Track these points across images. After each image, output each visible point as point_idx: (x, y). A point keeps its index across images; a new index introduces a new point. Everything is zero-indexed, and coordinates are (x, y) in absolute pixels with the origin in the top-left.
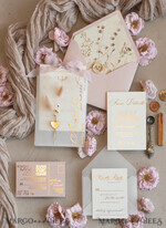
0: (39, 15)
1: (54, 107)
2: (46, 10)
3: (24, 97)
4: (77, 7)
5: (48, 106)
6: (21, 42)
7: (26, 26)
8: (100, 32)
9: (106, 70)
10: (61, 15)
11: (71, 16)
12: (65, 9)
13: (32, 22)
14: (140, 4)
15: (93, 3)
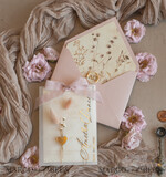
0: (34, 22)
1: (59, 121)
2: (42, 16)
3: (13, 109)
4: (74, 12)
5: (52, 120)
6: (14, 49)
7: (19, 33)
8: (95, 39)
9: (102, 79)
10: (57, 21)
11: (69, 22)
12: (62, 14)
13: (27, 29)
14: (143, 8)
15: (92, 8)
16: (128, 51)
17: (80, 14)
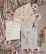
16: (33, 13)
17: (19, 1)
